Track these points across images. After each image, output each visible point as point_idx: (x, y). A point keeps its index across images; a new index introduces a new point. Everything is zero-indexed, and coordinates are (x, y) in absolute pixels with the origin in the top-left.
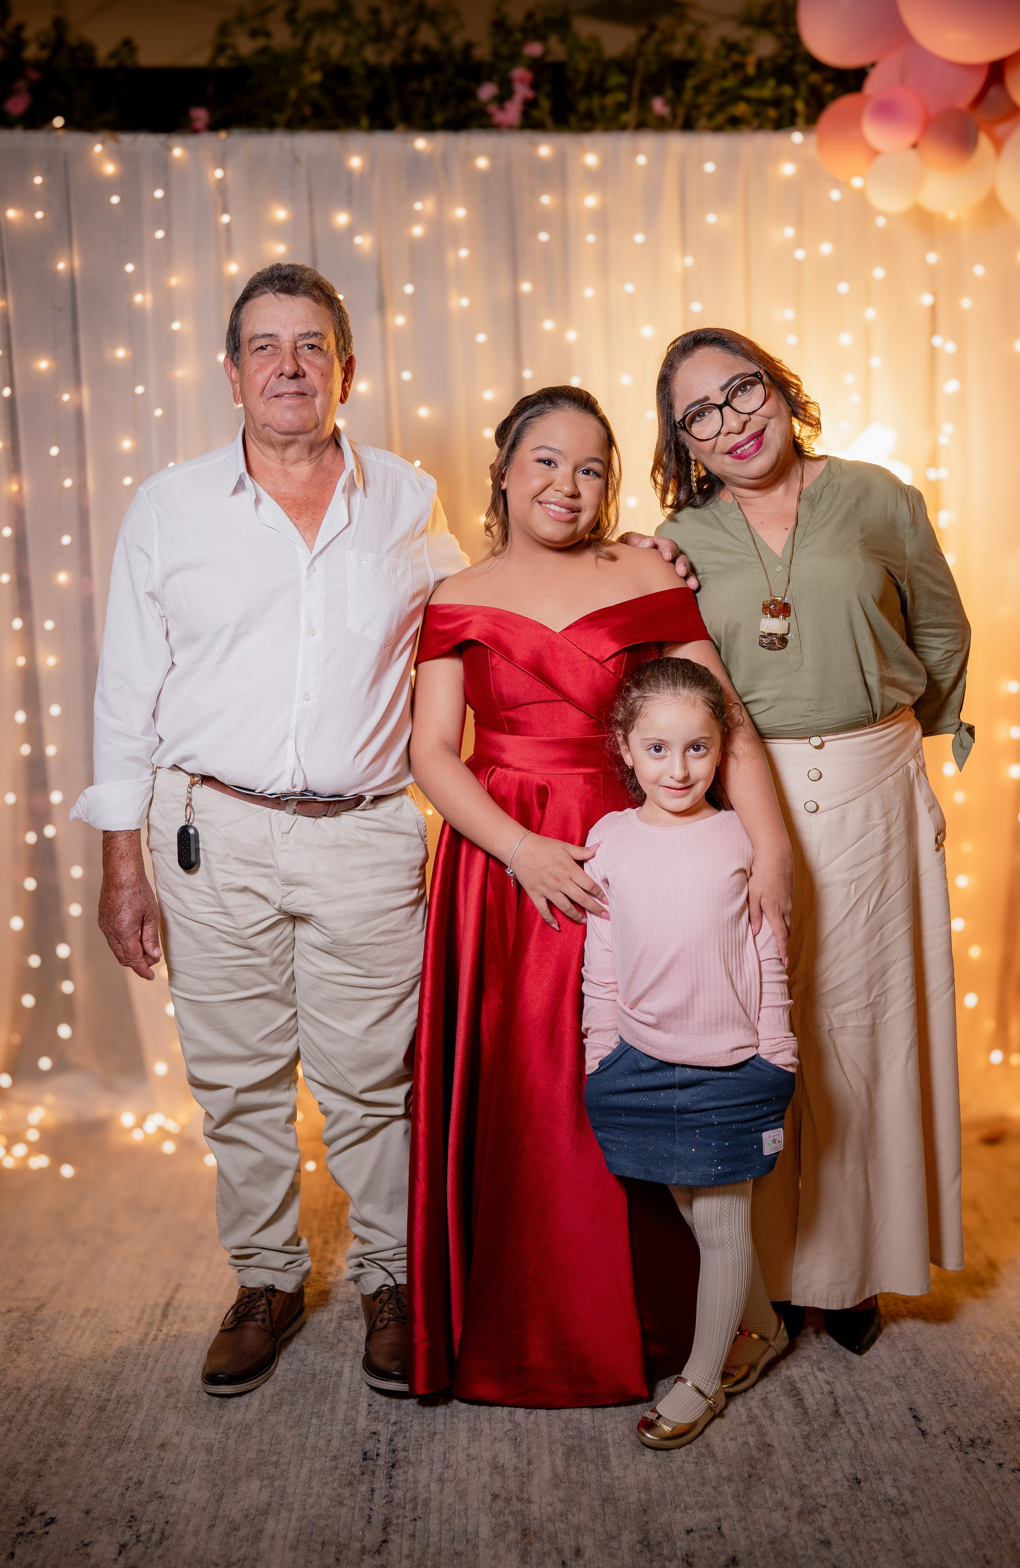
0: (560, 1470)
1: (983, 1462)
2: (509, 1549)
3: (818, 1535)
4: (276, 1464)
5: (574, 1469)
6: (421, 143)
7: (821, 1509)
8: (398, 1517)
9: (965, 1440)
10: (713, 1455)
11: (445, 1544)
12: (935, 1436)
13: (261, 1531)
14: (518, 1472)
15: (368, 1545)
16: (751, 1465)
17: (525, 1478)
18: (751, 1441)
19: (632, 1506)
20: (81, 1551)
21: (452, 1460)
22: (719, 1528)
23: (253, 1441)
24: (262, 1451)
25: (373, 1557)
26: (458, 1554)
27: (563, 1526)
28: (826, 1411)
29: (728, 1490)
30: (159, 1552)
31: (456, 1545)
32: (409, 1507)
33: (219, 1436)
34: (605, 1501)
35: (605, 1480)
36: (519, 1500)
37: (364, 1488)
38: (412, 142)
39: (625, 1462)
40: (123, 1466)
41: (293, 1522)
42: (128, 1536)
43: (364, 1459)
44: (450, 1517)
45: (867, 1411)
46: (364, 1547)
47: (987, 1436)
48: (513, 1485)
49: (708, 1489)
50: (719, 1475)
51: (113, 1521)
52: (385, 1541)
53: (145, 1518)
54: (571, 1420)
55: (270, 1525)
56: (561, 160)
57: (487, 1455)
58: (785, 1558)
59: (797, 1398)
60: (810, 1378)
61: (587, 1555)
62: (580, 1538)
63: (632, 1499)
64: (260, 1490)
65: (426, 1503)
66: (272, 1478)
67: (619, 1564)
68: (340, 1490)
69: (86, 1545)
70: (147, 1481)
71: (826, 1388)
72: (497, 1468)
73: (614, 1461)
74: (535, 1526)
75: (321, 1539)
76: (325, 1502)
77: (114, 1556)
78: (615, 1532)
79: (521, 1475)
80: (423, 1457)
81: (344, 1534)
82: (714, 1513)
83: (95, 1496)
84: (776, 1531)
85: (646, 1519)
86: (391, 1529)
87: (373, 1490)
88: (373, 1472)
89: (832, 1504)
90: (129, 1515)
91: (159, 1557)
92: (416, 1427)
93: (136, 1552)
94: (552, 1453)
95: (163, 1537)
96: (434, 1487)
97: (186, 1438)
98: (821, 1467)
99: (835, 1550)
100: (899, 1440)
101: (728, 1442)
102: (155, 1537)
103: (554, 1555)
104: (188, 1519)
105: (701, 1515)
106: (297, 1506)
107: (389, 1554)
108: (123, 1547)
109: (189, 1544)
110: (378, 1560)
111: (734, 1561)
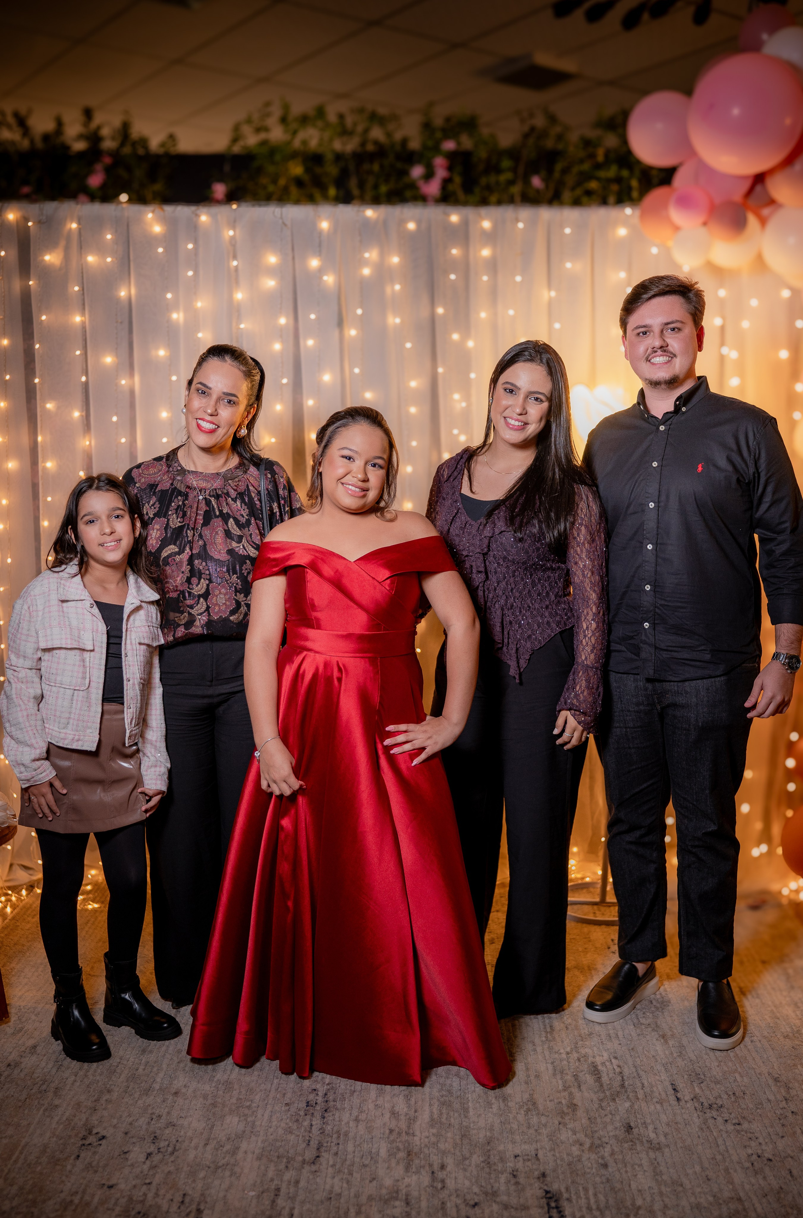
0: (435, 1116)
1: (715, 1119)
2: (398, 1163)
3: (600, 1161)
4: (249, 1107)
5: (445, 1116)
6: (370, 213)
7: (605, 1145)
8: (327, 1142)
9: (706, 1104)
10: (537, 1108)
11: (357, 1160)
12: (686, 1102)
13: (238, 1148)
14: (408, 1117)
15: (307, 1159)
16: (561, 1117)
17: (412, 1121)
18: (564, 1102)
19: (480, 1140)
20: (122, 1156)
21: (365, 1108)
22: (536, 1155)
23: (234, 1092)
24: (241, 1099)
25: (310, 1165)
26: (365, 1166)
27: (434, 1151)
28: (617, 1083)
29: (544, 1131)
30: (172, 1159)
31: (364, 1160)
32: (335, 1136)
33: (212, 1089)
34: (463, 1136)
35: (464, 1123)
36: (407, 1133)
37: (306, 1123)
38: (363, 212)
39: (479, 1113)
40: (149, 1105)
41: (259, 1143)
42: (152, 1148)
43: (307, 1106)
44: (361, 1143)
45: (643, 1084)
46: (304, 1160)
47: (721, 1103)
48: (403, 1125)
49: (531, 1131)
50: (540, 1122)
51: (143, 1139)
52: (318, 1157)
53: (163, 1138)
54: (445, 1085)
55: (244, 1146)
56: (465, 225)
57: (388, 1106)
58: (577, 1174)
59: (597, 1076)
60: (607, 1064)
61: (448, 1169)
62: (445, 1158)
63: (481, 1135)
64: (238, 1123)
65: (346, 1134)
66: (245, 1115)
67: (469, 1175)
68: (291, 1124)
69: (126, 1153)
70: (164, 1116)
71: (618, 1070)
72: (394, 1114)
73: (471, 1113)
74: (416, 1149)
75: (277, 1154)
76: (280, 1131)
77: (143, 1160)
78: (468, 1155)
79: (410, 1119)
80: (346, 1105)
81: (292, 1152)
82: (534, 1145)
83: (131, 1123)
84: (573, 1158)
85: (489, 1148)
86: (322, 1149)
87: (311, 1125)
88: (313, 1114)
89: (613, 1141)
90: (153, 1135)
91: (172, 1162)
92: (343, 1087)
93: (157, 1158)
94: (430, 1105)
95: (175, 1150)
96: (352, 1124)
97: (191, 1090)
98: (608, 1119)
99: (610, 1169)
100: (661, 1104)
101: (548, 1102)
102: (170, 1149)
103: (427, 1168)
104: (191, 1139)
105: (526, 1147)
106: (262, 1133)
107: (321, 1164)
108: (149, 1155)
109: (191, 1155)
110: (314, 1168)
111: (544, 1175)
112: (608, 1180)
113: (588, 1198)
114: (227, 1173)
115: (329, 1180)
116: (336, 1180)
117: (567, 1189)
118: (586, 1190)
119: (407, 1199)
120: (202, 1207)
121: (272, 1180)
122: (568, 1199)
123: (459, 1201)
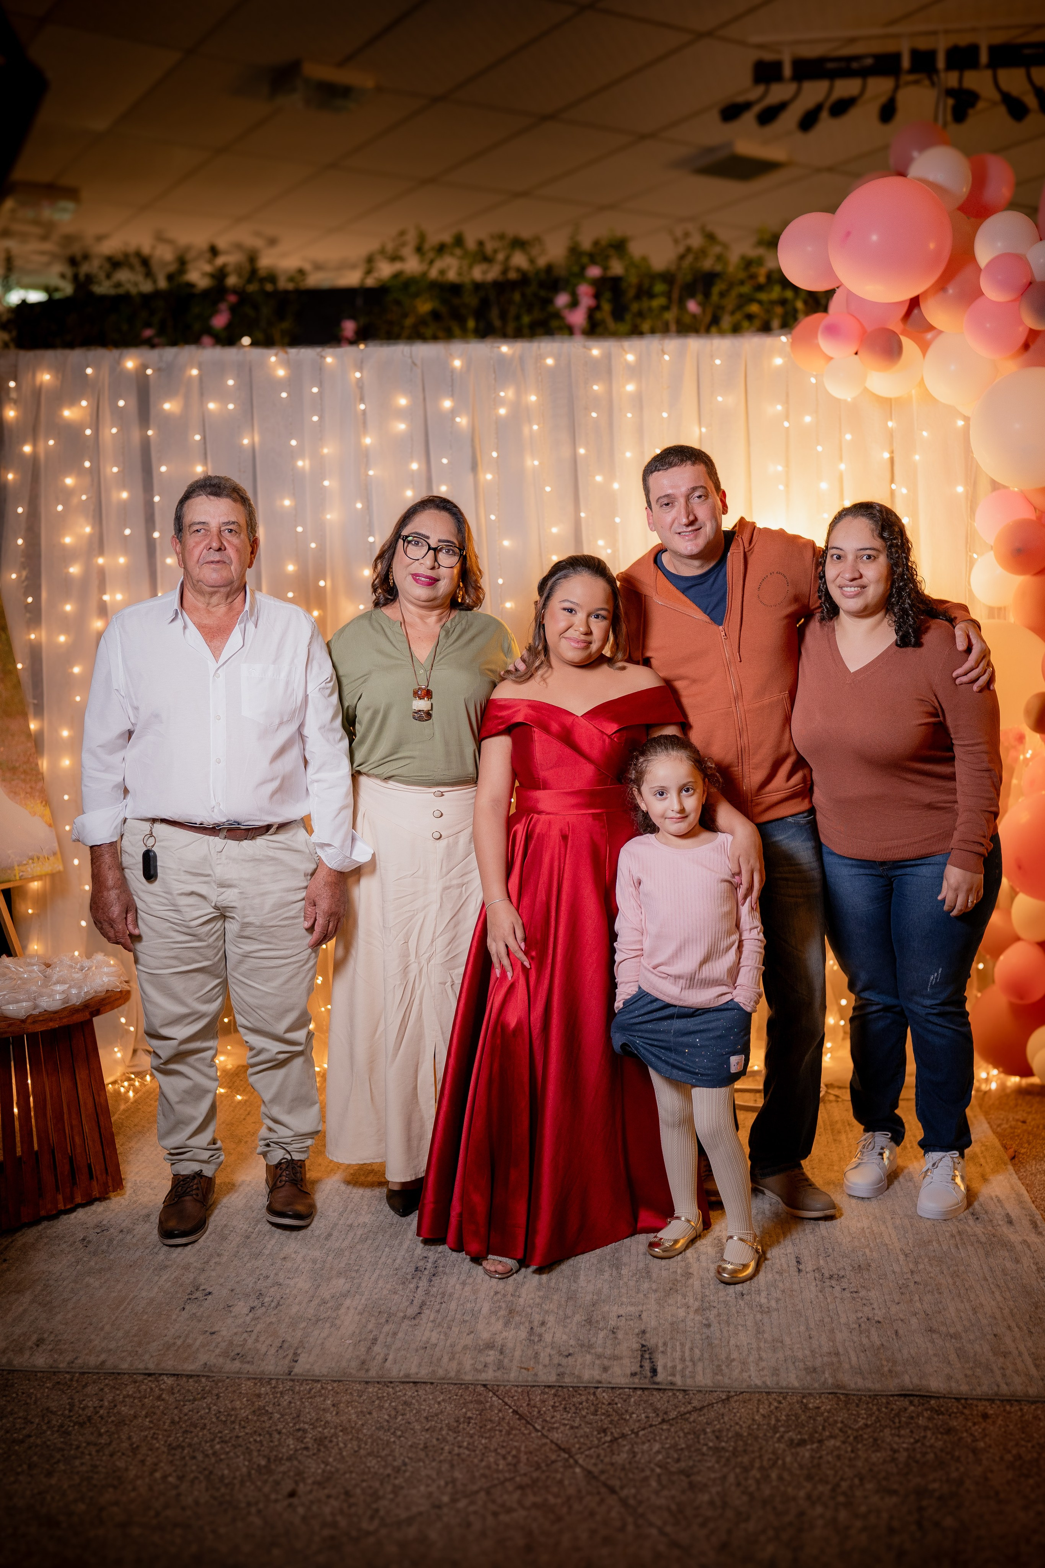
1: (833, 1287)
2: (498, 1319)
3: (704, 1321)
4: (357, 1271)
6: (505, 349)
7: (712, 1308)
8: (431, 1302)
9: (826, 1275)
11: (459, 1316)
12: (806, 1272)
13: (341, 1305)
15: (409, 1315)
16: (674, 1284)
17: (519, 1286)
18: (679, 1271)
19: (587, 1302)
20: (227, 1309)
21: (474, 1273)
22: (640, 1316)
23: (342, 1259)
24: (348, 1265)
25: (410, 1320)
26: (465, 1321)
27: (538, 1310)
29: (653, 1296)
30: (275, 1312)
31: (465, 1317)
32: (439, 1296)
33: (321, 1256)
34: (569, 1299)
35: (573, 1288)
36: (512, 1296)
37: (412, 1286)
38: (499, 347)
39: (589, 1279)
40: (258, 1268)
41: (363, 1301)
42: (256, 1303)
43: (416, 1271)
44: (465, 1304)
46: (406, 1316)
47: (841, 1273)
48: (510, 1289)
49: (641, 1295)
50: (650, 1288)
51: (248, 1295)
52: (420, 1313)
53: (268, 1295)
55: (348, 1303)
56: (608, 357)
58: (678, 1332)
61: (549, 1326)
62: (547, 1317)
63: (588, 1298)
64: (344, 1284)
65: (451, 1295)
66: (353, 1278)
67: (568, 1331)
68: (396, 1286)
69: (230, 1306)
70: (272, 1276)
73: (582, 1279)
74: (519, 1309)
75: (379, 1310)
76: (386, 1292)
77: (246, 1313)
78: (571, 1315)
80: (454, 1273)
81: (394, 1308)
82: (640, 1308)
83: (238, 1282)
84: (677, 1318)
85: (594, 1309)
86: (424, 1308)
87: (418, 1287)
88: (420, 1277)
89: (721, 1305)
90: (258, 1293)
91: (275, 1314)
93: (260, 1311)
95: (278, 1304)
96: (458, 1288)
99: (712, 1328)
100: (781, 1273)
102: (273, 1304)
103: (527, 1324)
104: (296, 1296)
105: (631, 1309)
106: (367, 1293)
107: (421, 1319)
108: (252, 1308)
109: (294, 1310)
110: (413, 1322)
111: (644, 1332)
112: (708, 1337)
113: (683, 1351)
114: (328, 1325)
115: (427, 1333)
116: (434, 1334)
117: (665, 1344)
118: (684, 1345)
119: (502, 1349)
120: (299, 1352)
121: (371, 1332)
122: (662, 1352)
123: (553, 1352)
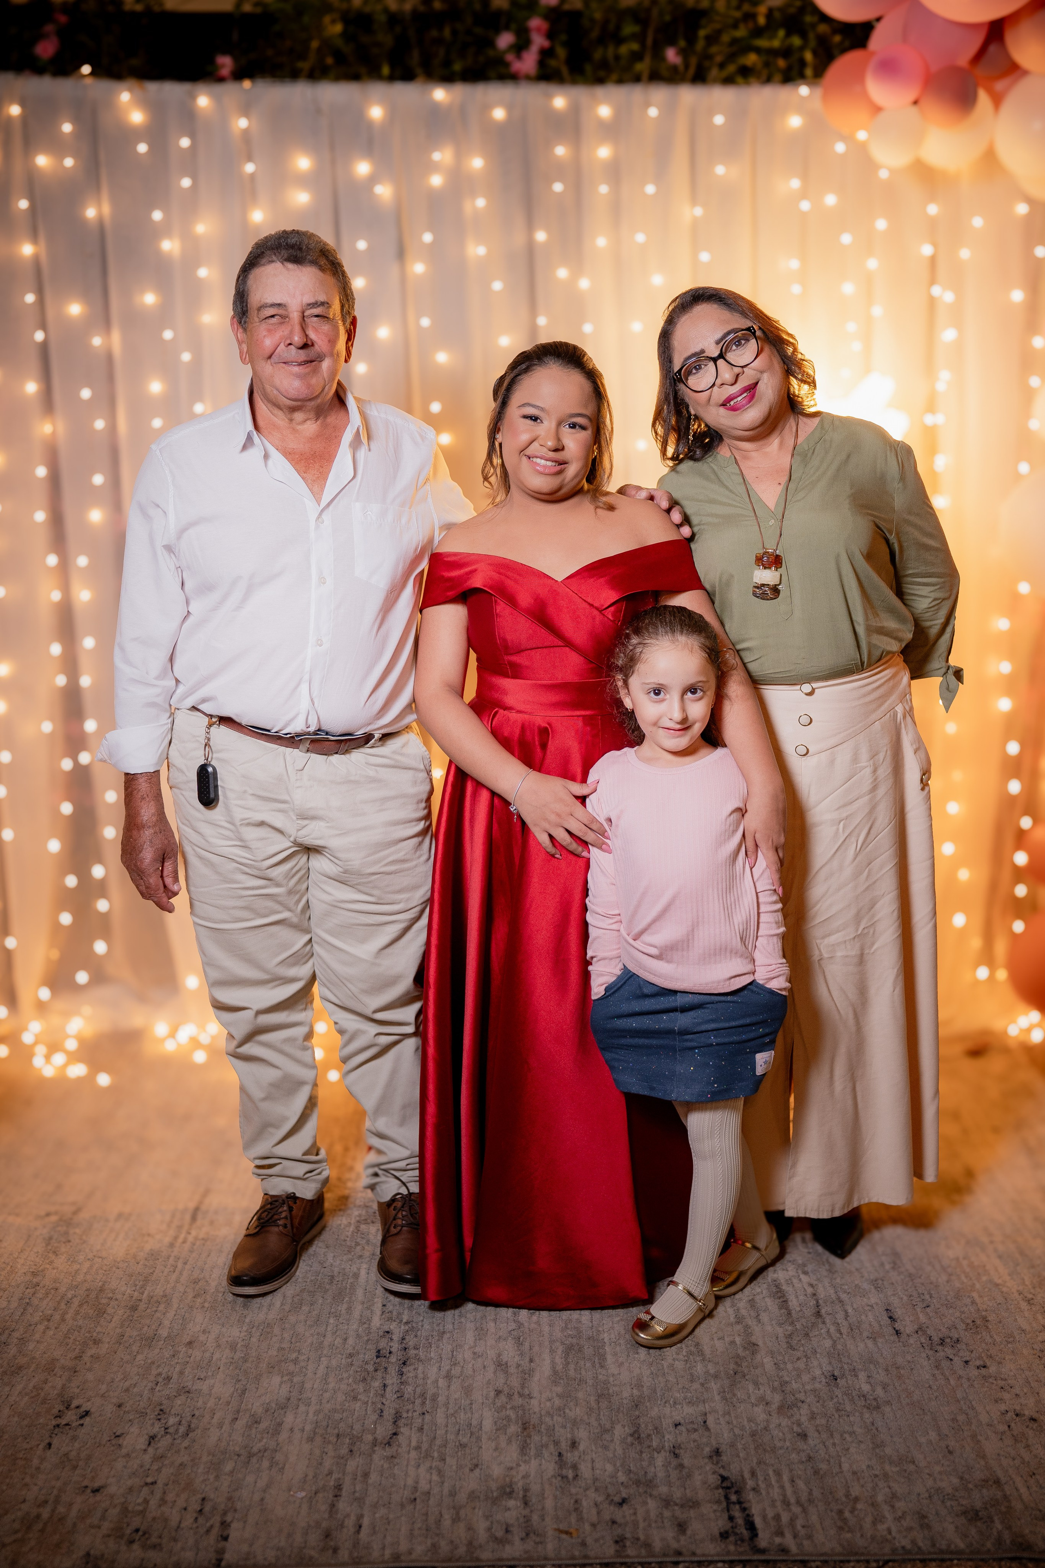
0: (559, 1367)
1: (951, 1360)
2: (509, 1441)
3: (795, 1428)
4: (296, 1361)
5: (572, 1367)
6: (440, 94)
7: (800, 1404)
8: (408, 1411)
9: (936, 1339)
10: (701, 1353)
11: (451, 1437)
12: (909, 1335)
13: (280, 1424)
14: (520, 1369)
15: (379, 1437)
16: (736, 1363)
17: (526, 1375)
18: (738, 1340)
19: (625, 1402)
20: (114, 1442)
21: (460, 1357)
22: (705, 1422)
23: (274, 1339)
24: (283, 1349)
25: (384, 1448)
26: (463, 1446)
27: (560, 1419)
28: (809, 1312)
29: (714, 1386)
30: (186, 1443)
31: (460, 1437)
32: (418, 1402)
33: (243, 1334)
34: (600, 1396)
35: (600, 1377)
36: (521, 1395)
37: (377, 1384)
38: (431, 93)
39: (620, 1360)
40: (153, 1363)
41: (311, 1415)
42: (157, 1429)
43: (378, 1357)
44: (456, 1412)
45: (846, 1311)
46: (375, 1439)
47: (957, 1336)
48: (515, 1382)
49: (696, 1385)
50: (707, 1372)
51: (143, 1414)
52: (395, 1434)
53: (173, 1412)
54: (570, 1320)
55: (289, 1419)
56: (575, 110)
57: (492, 1354)
58: (765, 1450)
59: (782, 1299)
60: (795, 1281)
61: (582, 1447)
62: (576, 1431)
63: (625, 1394)
64: (280, 1386)
65: (434, 1398)
66: (291, 1374)
67: (611, 1455)
68: (354, 1386)
69: (118, 1436)
70: (175, 1376)
71: (810, 1290)
72: (501, 1366)
73: (610, 1359)
74: (534, 1420)
75: (336, 1431)
76: (340, 1397)
77: (144, 1447)
78: (608, 1426)
79: (523, 1372)
80: (432, 1355)
81: (357, 1427)
82: (701, 1408)
83: (127, 1390)
84: (757, 1424)
85: (637, 1413)
86: (401, 1423)
87: (385, 1386)
88: (386, 1368)
89: (811, 1399)
90: (158, 1408)
91: (186, 1448)
92: (426, 1326)
93: (164, 1443)
94: (552, 1351)
95: (189, 1430)
96: (442, 1383)
97: (212, 1336)
98: (801, 1364)
99: (810, 1441)
100: (875, 1339)
101: (716, 1341)
102: (182, 1429)
103: (551, 1447)
104: (213, 1413)
105: (688, 1410)
106: (314, 1400)
107: (399, 1445)
108: (152, 1438)
109: (214, 1436)
110: (389, 1452)
111: (717, 1452)
112: (810, 1458)
113: (782, 1487)
114: (266, 1464)
115: (412, 1471)
116: (422, 1470)
117: (753, 1474)
118: (778, 1474)
119: (525, 1496)
120: (228, 1518)
121: (330, 1473)
122: (754, 1489)
123: (600, 1499)
